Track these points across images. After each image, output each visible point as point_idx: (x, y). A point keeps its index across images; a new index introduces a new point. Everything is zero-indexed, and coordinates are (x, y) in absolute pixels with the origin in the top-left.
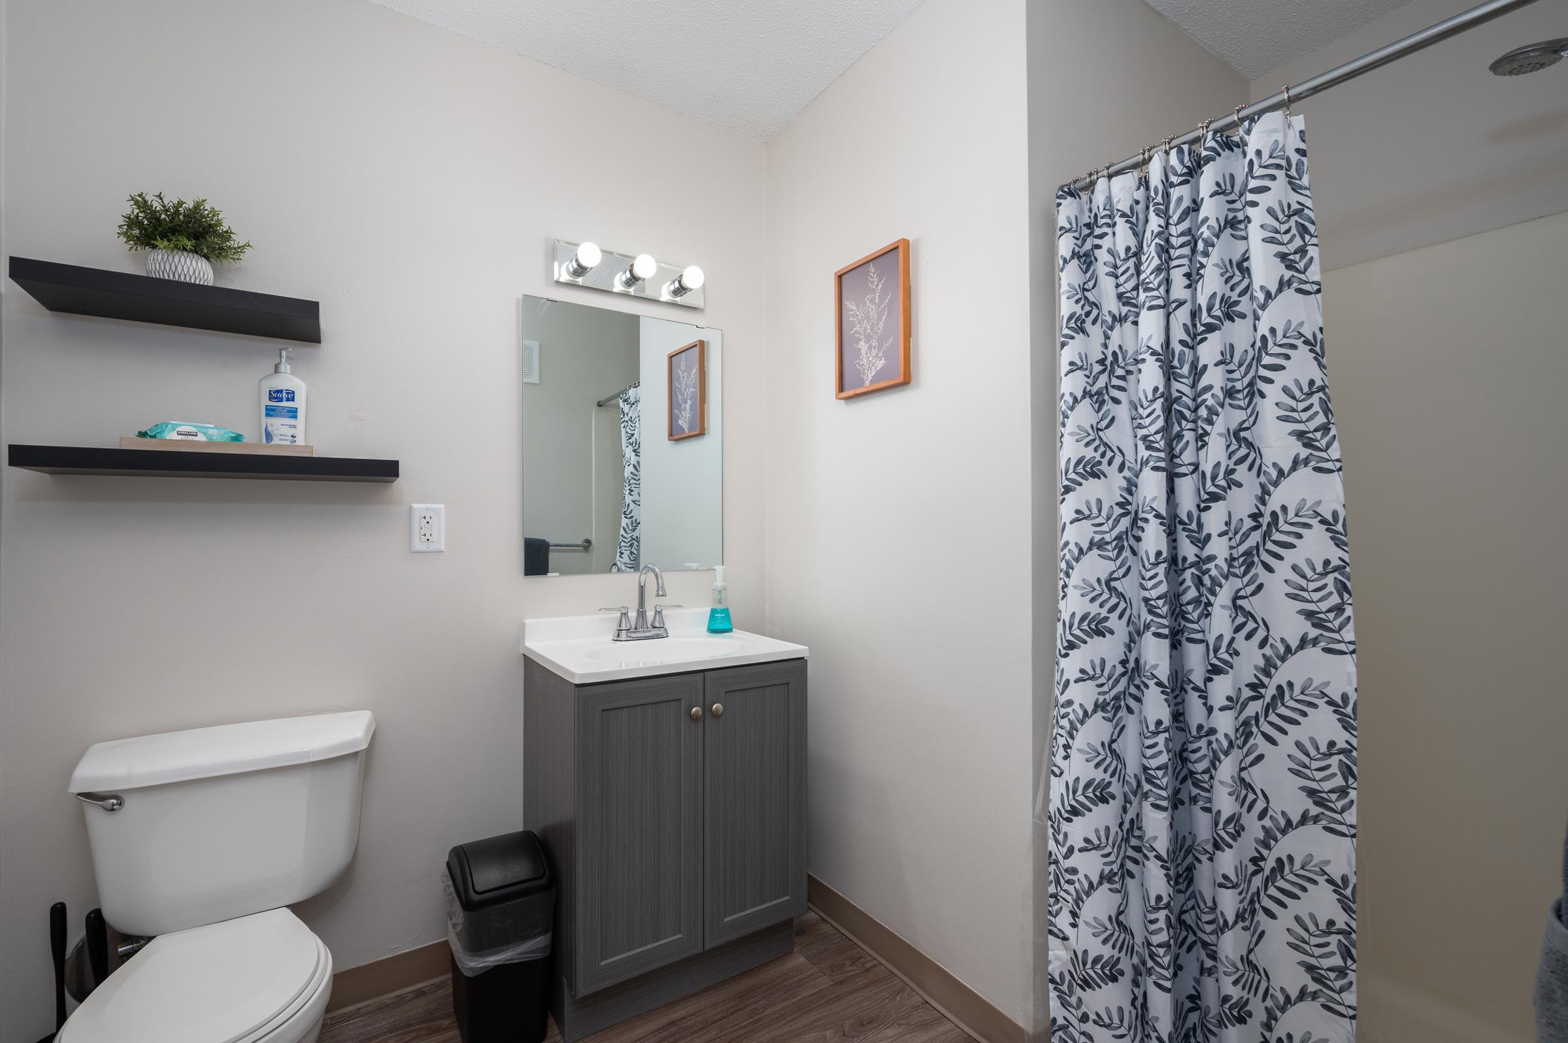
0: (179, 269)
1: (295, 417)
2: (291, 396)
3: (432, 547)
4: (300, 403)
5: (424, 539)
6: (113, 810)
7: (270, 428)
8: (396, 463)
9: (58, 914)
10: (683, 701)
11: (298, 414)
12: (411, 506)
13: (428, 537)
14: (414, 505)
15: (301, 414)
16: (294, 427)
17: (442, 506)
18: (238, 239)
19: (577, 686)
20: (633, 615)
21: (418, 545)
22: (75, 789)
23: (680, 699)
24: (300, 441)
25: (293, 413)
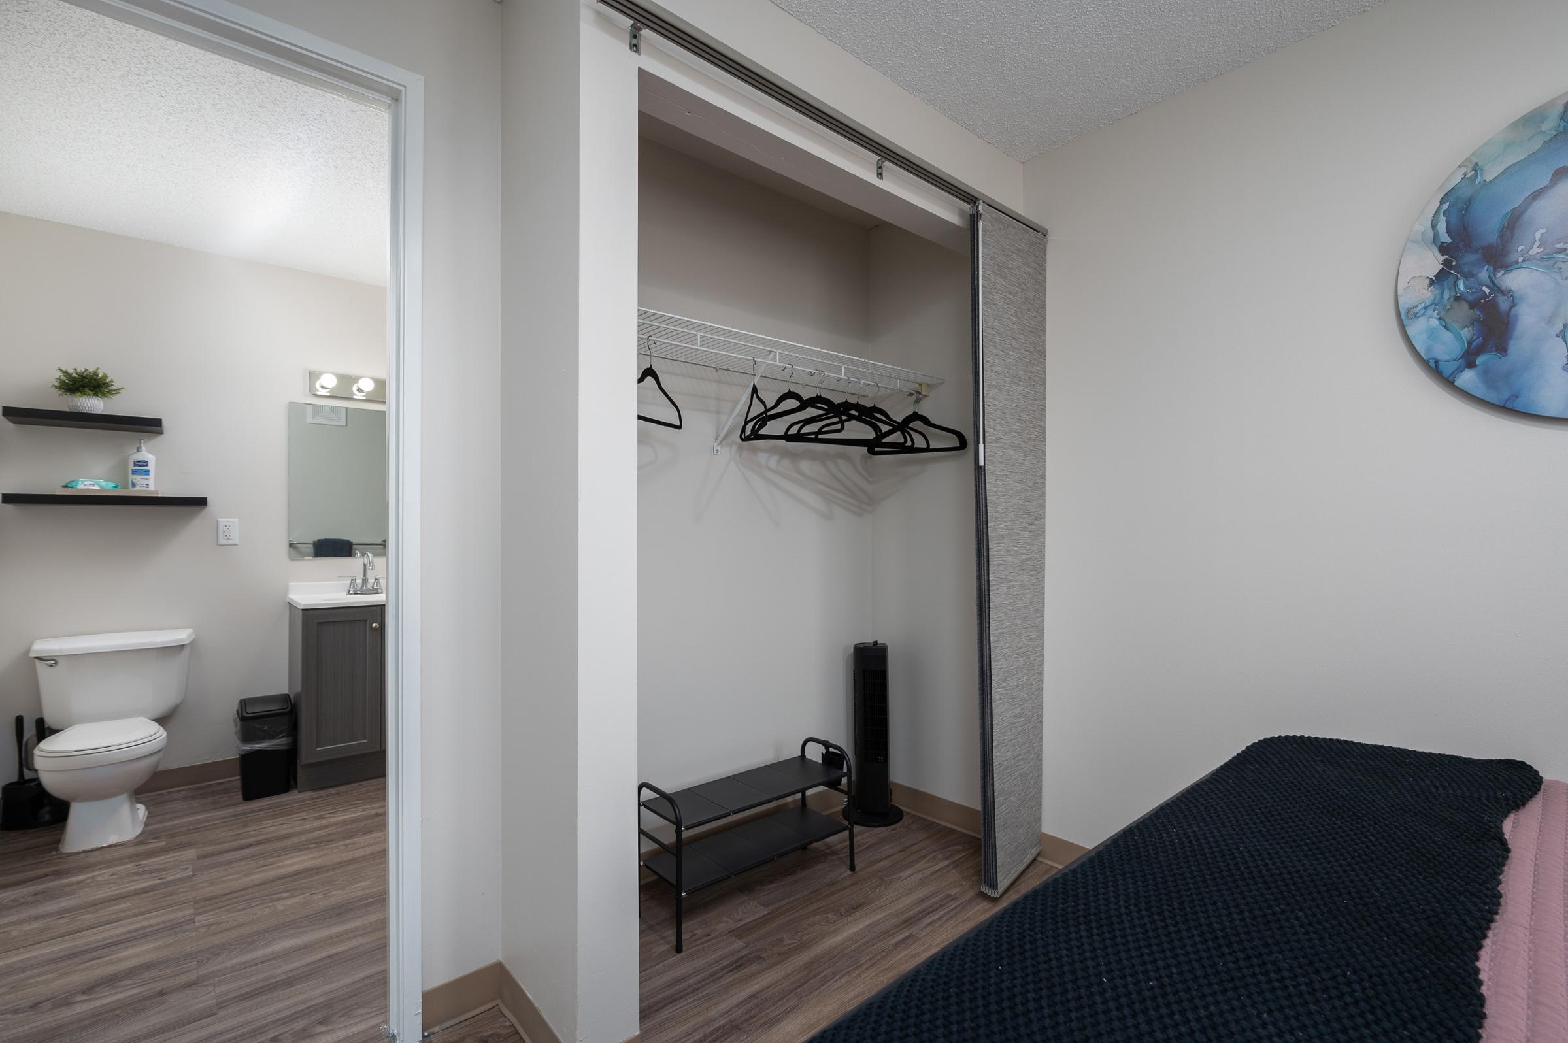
0: (85, 405)
1: (148, 475)
2: (145, 463)
3: (230, 542)
4: (151, 467)
5: (226, 538)
6: (52, 666)
7: (134, 481)
8: (205, 499)
9: (19, 721)
10: (368, 621)
11: (150, 473)
12: (218, 521)
13: (228, 536)
14: (220, 520)
15: (152, 473)
16: (147, 479)
17: (237, 520)
18: (116, 386)
19: (303, 610)
20: (359, 581)
21: (222, 541)
22: (32, 655)
23: (366, 620)
24: (152, 488)
25: (147, 473)
